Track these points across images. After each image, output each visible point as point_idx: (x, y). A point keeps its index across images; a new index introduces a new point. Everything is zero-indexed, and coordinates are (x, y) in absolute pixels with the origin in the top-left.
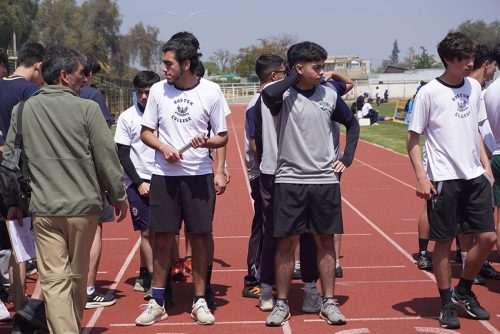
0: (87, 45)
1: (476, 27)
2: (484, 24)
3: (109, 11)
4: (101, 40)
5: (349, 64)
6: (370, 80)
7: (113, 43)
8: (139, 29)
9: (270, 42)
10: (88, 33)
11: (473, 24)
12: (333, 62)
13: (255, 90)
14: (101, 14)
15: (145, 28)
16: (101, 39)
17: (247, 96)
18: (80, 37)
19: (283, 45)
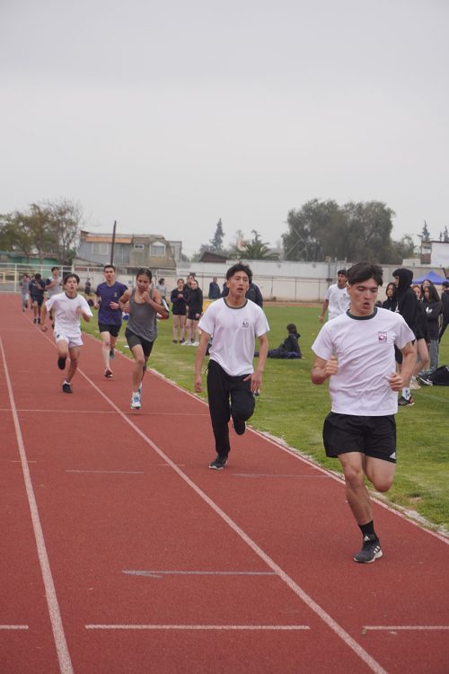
1: (326, 208)
2: (336, 206)
5: (151, 246)
6: (178, 270)
9: (43, 207)
11: (322, 204)
12: (130, 242)
13: (16, 274)
17: (4, 281)
19: (62, 213)
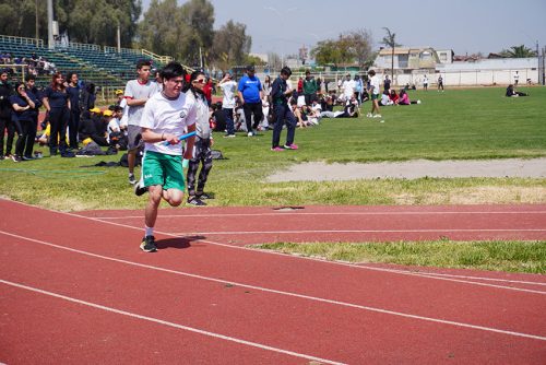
0: (185, 39)
3: (203, 11)
4: (197, 36)
5: (421, 55)
7: (208, 38)
8: (230, 25)
10: (187, 30)
14: (197, 13)
15: (235, 24)
16: (196, 34)
18: (179, 33)
